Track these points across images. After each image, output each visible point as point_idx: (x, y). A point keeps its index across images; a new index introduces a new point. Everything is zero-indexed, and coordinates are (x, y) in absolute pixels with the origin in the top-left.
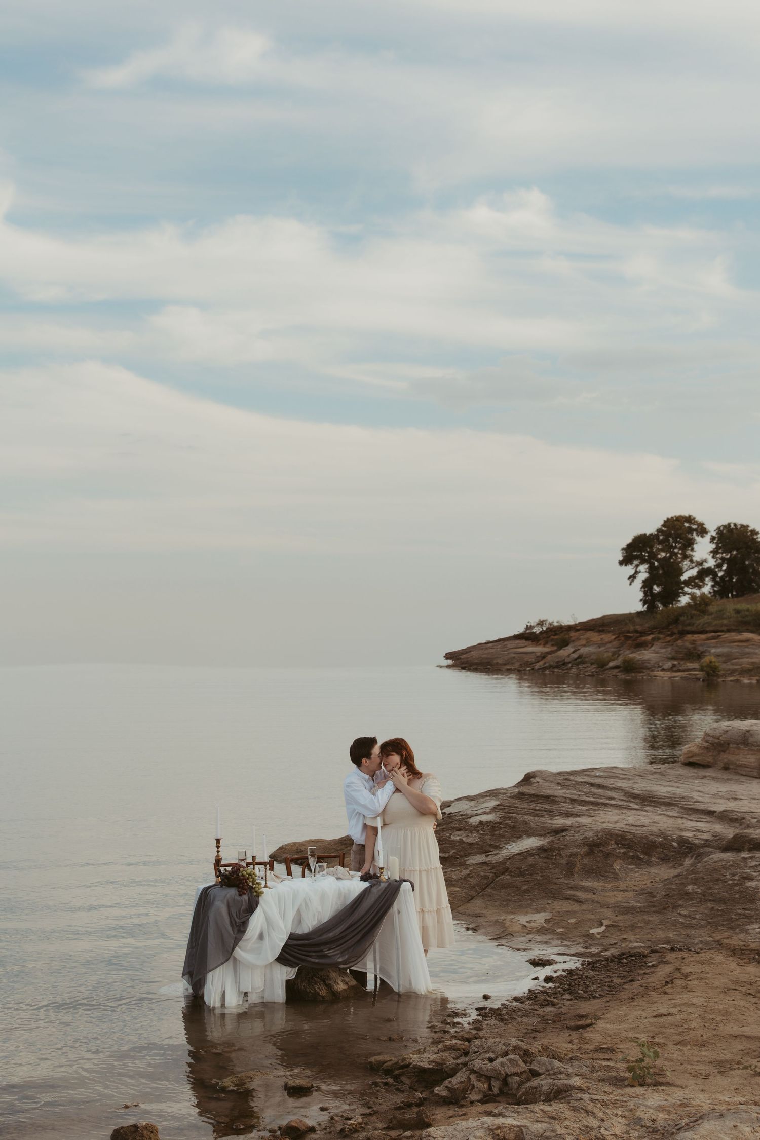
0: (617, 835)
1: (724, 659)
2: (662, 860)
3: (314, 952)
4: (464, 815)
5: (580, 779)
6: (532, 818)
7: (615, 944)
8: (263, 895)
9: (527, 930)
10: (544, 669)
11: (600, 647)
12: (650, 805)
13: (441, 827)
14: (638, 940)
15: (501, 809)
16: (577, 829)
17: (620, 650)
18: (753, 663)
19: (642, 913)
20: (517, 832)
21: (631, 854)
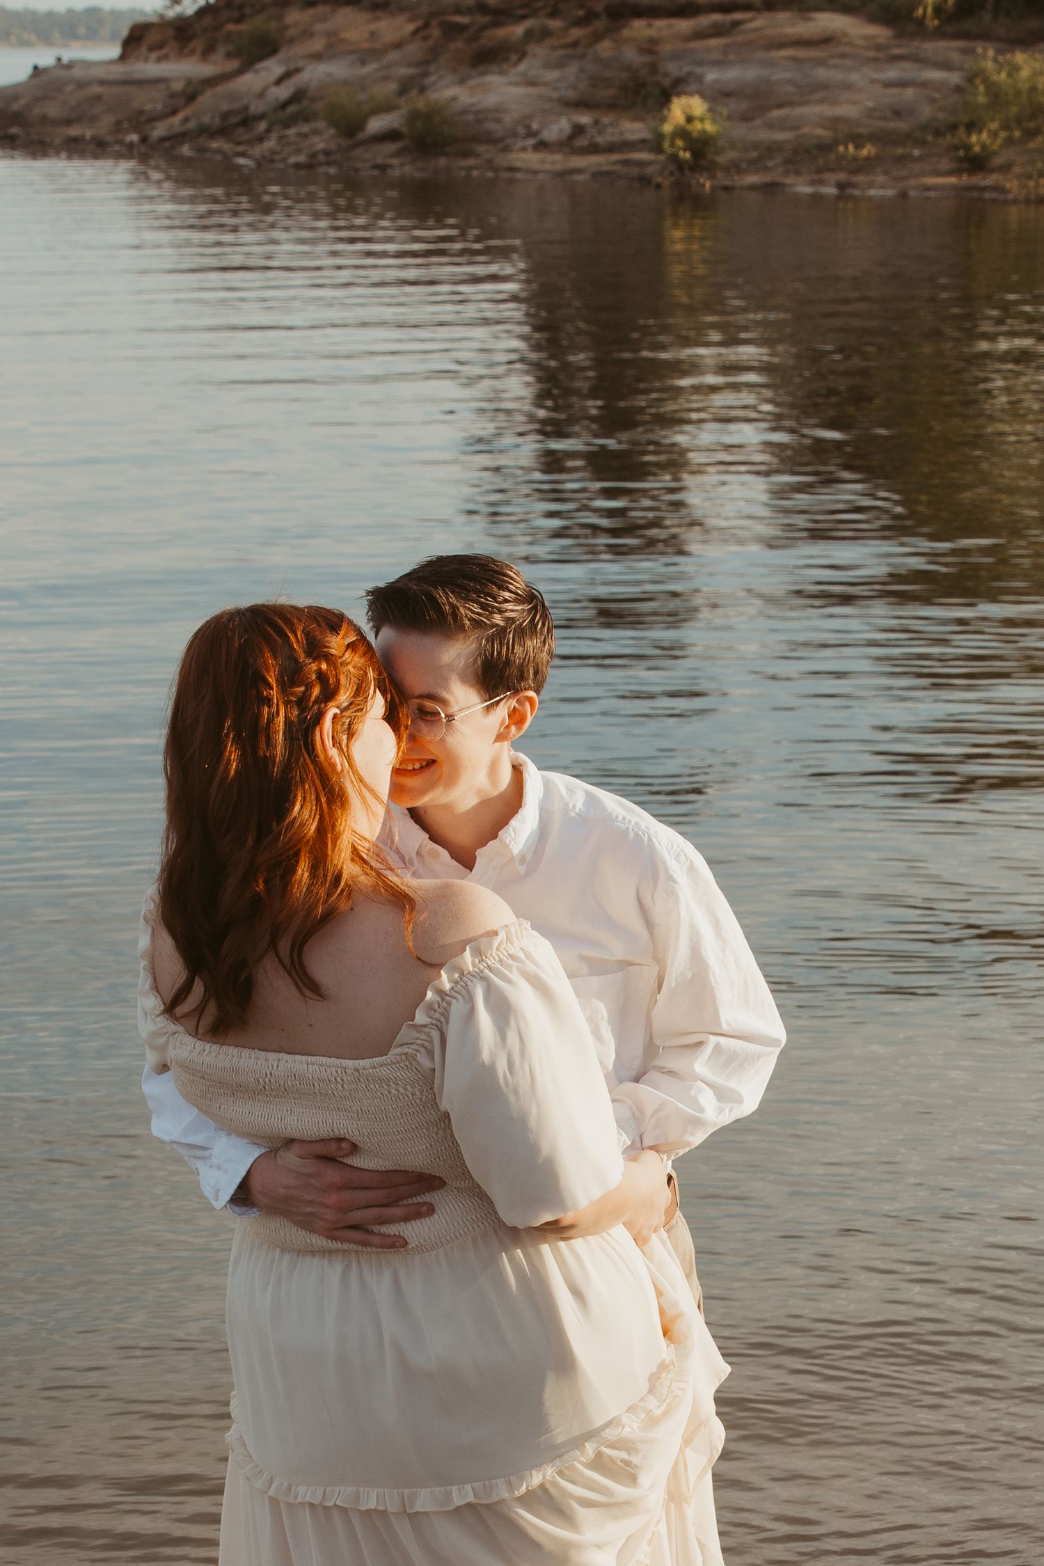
1: (744, 105)
10: (180, 137)
11: (363, 62)
17: (426, 74)
18: (836, 120)
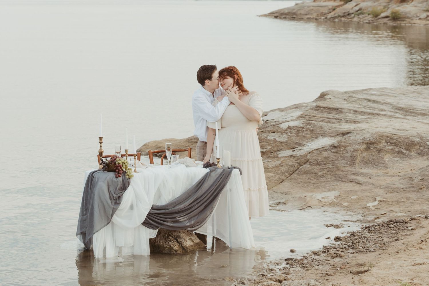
0: (387, 137)
2: (419, 154)
3: (169, 218)
4: (277, 122)
5: (360, 96)
6: (326, 124)
7: (385, 214)
8: (133, 177)
9: (322, 204)
11: (374, 2)
12: (410, 115)
13: (261, 130)
14: (402, 211)
15: (304, 117)
16: (358, 132)
17: (389, 5)
19: (405, 192)
20: (315, 134)
21: (397, 150)
